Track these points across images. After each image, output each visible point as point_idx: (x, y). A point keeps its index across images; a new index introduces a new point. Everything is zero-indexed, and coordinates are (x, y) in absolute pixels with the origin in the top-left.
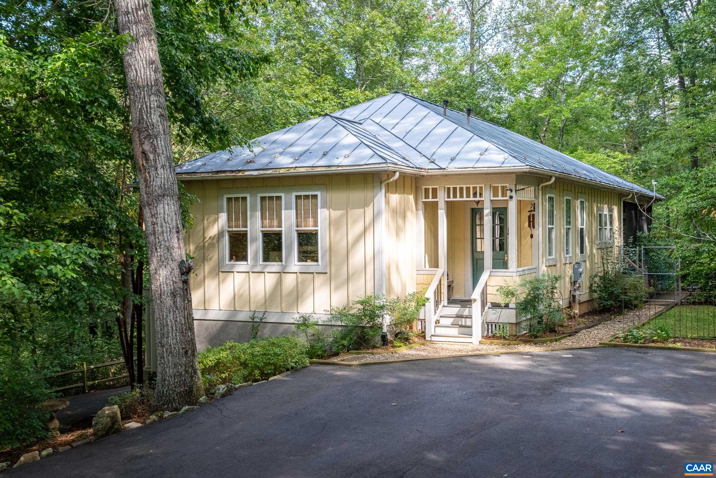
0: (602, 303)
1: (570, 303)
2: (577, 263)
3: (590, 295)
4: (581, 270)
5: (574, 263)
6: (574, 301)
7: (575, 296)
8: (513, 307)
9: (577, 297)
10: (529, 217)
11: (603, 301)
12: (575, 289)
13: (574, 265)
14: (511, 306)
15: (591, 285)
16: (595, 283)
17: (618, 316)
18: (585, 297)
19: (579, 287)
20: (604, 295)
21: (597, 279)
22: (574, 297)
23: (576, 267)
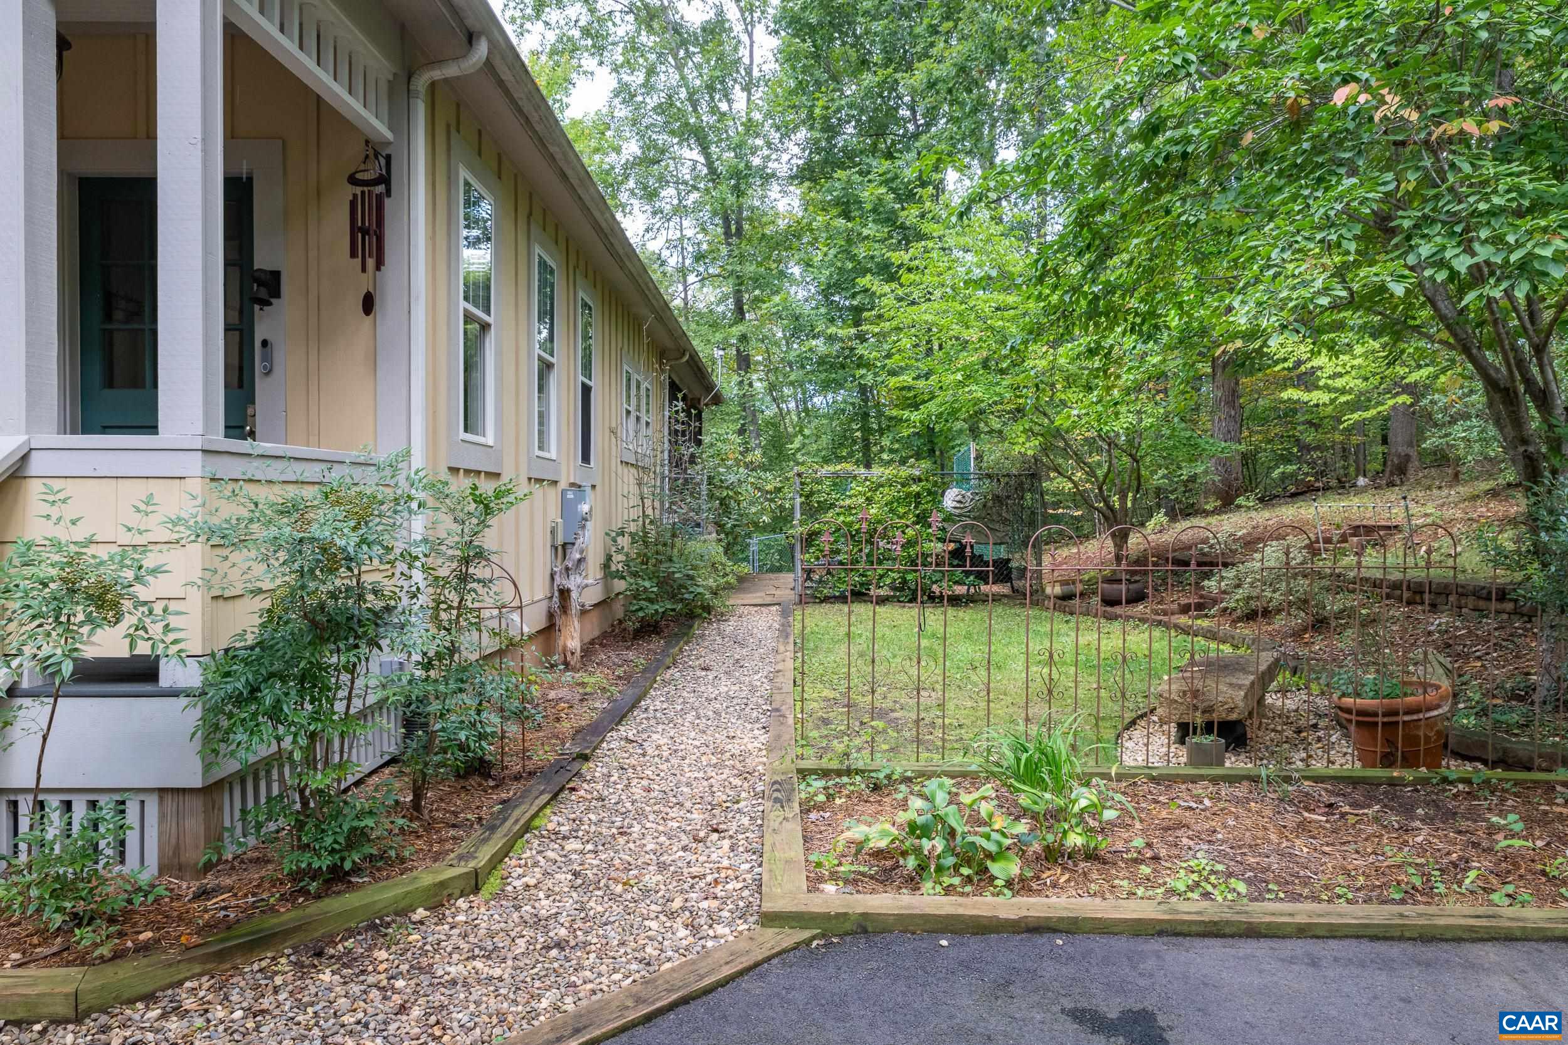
0: (641, 609)
1: (551, 616)
2: (572, 485)
3: (607, 588)
4: (585, 508)
5: (563, 485)
6: (564, 608)
7: (569, 591)
8: (182, 683)
9: (574, 595)
10: (353, 204)
11: (644, 603)
12: (567, 569)
13: (564, 492)
14: (170, 674)
15: (609, 558)
16: (619, 551)
17: (686, 643)
18: (592, 596)
19: (580, 561)
20: (647, 584)
21: (624, 541)
22: (564, 593)
23: (570, 495)
